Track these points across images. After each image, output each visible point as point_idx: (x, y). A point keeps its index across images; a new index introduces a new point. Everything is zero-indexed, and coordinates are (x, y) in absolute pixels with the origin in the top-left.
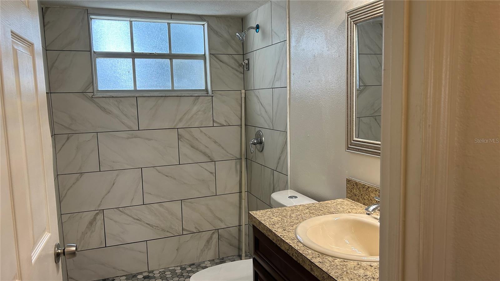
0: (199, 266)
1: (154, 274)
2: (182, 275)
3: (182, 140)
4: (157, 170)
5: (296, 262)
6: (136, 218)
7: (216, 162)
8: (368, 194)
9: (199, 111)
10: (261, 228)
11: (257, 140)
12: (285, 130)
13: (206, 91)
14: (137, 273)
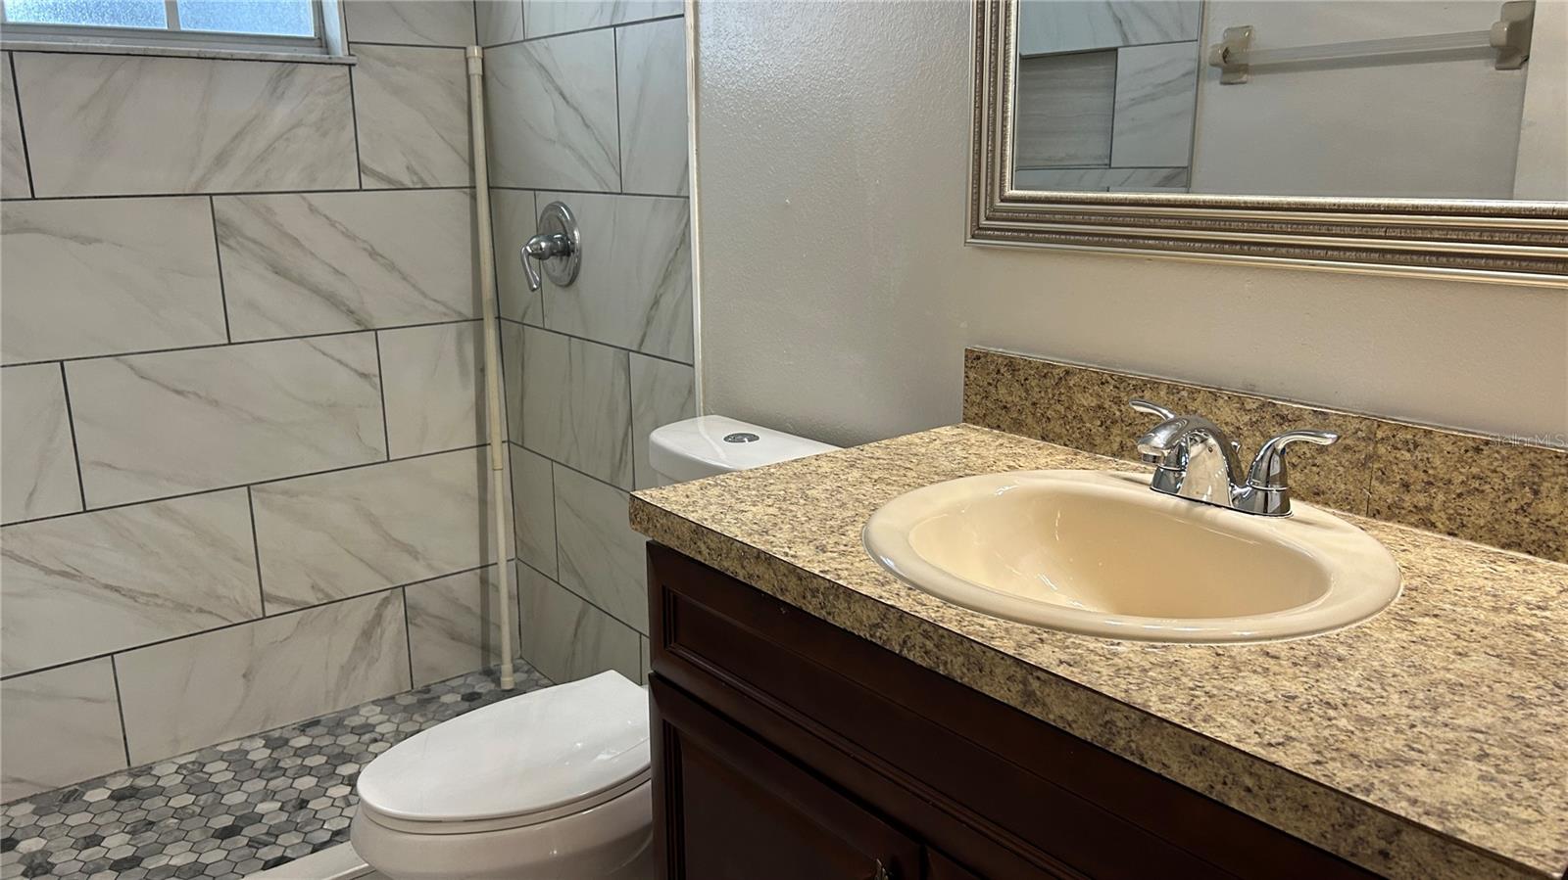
0: (338, 724)
1: (155, 776)
2: (276, 768)
3: (232, 242)
4: (131, 367)
5: (930, 673)
6: (56, 568)
7: (379, 332)
8: (1063, 397)
9: (298, 124)
10: (705, 551)
11: (550, 239)
12: (680, 189)
13: (321, 47)
14: (80, 781)
